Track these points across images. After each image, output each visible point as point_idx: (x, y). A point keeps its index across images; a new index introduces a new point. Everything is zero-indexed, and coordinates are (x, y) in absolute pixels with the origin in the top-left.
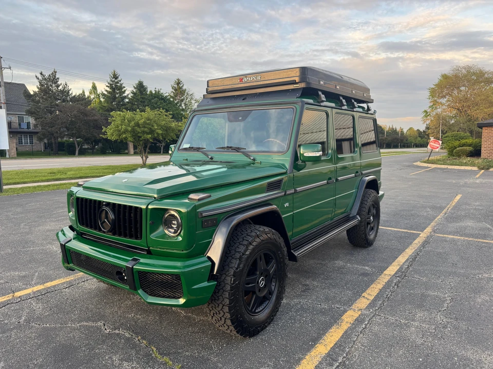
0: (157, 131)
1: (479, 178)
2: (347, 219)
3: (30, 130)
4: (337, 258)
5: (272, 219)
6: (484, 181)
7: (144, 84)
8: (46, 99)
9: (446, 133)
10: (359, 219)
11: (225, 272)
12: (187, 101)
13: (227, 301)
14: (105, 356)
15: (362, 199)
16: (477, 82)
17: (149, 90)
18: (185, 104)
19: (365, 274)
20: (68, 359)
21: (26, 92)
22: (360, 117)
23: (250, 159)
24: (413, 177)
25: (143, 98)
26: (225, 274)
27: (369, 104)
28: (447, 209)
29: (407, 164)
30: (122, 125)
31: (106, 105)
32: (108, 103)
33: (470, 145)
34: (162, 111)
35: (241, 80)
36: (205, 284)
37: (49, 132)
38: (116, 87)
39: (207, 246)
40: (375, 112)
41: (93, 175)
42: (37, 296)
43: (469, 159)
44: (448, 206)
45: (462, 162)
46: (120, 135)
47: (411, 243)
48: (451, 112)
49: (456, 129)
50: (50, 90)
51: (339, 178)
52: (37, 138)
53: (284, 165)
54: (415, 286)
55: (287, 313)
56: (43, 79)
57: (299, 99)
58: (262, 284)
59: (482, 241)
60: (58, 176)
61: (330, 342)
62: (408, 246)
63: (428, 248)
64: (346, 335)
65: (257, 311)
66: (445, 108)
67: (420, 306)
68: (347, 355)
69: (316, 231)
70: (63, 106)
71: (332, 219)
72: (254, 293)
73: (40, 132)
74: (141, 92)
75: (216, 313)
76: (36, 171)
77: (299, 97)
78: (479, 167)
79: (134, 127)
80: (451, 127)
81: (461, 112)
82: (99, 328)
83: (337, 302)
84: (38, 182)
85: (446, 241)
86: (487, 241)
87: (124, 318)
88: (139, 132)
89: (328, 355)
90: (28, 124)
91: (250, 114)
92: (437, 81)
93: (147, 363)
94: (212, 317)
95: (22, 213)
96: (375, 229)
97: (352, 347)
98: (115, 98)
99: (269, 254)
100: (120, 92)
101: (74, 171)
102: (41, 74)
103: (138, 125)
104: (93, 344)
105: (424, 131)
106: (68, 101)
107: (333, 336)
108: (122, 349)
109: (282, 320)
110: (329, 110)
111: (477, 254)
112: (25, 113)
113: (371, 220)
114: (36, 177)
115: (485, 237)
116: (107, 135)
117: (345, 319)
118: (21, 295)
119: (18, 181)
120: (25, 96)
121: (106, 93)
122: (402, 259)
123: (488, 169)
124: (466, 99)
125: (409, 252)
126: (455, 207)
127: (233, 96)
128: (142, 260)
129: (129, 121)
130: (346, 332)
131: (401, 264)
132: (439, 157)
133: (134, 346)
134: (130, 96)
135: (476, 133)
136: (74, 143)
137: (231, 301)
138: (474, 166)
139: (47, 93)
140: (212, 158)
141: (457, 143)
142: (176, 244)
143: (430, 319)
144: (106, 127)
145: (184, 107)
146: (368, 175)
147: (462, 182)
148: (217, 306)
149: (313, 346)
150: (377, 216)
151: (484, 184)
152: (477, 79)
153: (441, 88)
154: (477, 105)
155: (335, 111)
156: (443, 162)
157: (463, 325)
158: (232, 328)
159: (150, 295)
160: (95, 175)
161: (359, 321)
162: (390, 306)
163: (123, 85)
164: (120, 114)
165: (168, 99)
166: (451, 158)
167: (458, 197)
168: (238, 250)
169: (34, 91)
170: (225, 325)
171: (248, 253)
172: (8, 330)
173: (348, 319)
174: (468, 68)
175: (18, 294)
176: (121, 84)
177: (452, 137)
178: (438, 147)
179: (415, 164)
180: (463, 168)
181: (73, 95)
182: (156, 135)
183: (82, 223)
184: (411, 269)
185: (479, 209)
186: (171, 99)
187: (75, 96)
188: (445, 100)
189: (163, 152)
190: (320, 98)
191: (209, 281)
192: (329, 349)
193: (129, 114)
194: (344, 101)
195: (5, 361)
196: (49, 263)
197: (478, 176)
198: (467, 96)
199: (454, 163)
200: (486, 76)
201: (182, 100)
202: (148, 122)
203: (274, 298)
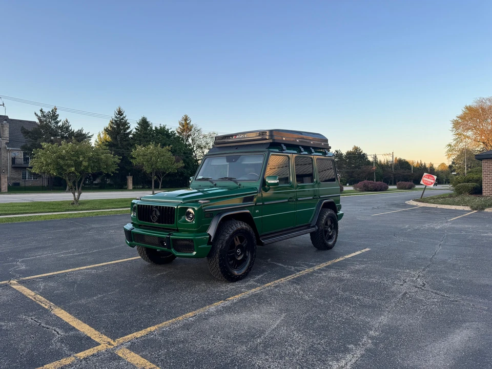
39: (207, 228)
53: (256, 188)
91: (239, 158)
102: (41, 111)
110: (289, 155)
127: (230, 146)
128: (174, 234)
140: (215, 185)
142: (191, 226)
155: (295, 155)
158: (219, 269)
183: (140, 219)
189: (162, 188)
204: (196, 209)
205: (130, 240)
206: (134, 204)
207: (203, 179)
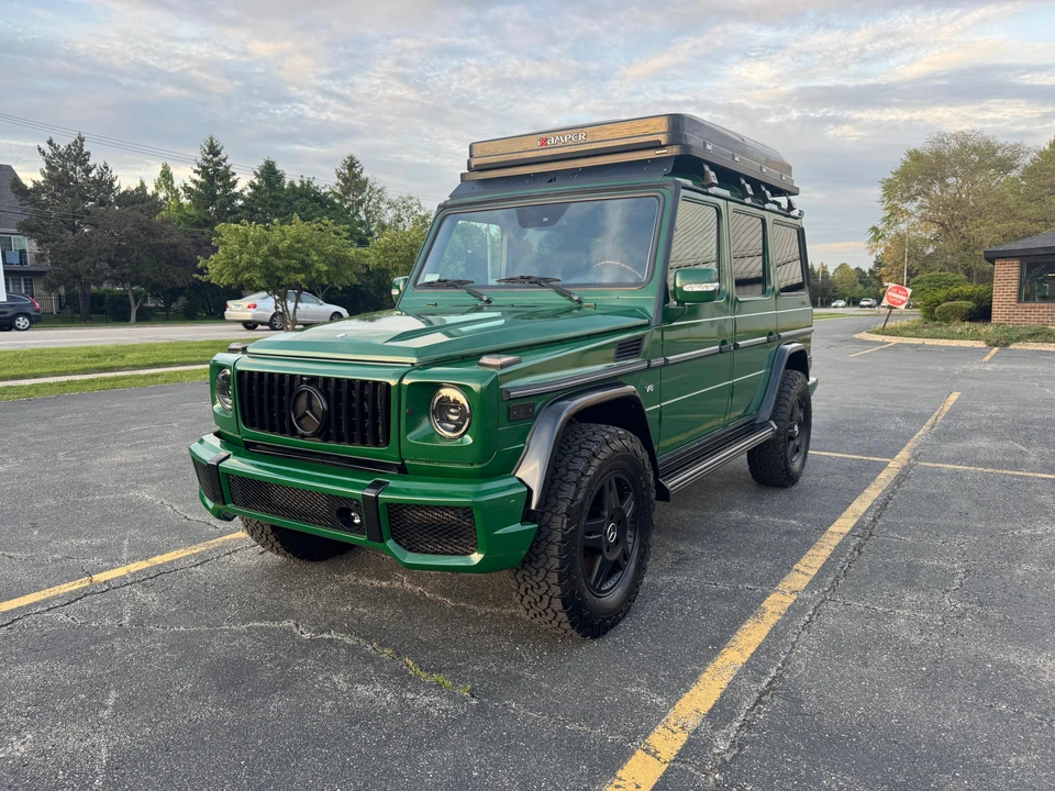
0: (317, 265)
1: (990, 361)
2: (751, 428)
3: (25, 268)
4: (732, 506)
5: (626, 413)
6: (1001, 367)
7: (278, 168)
8: (61, 199)
9: (916, 274)
10: (776, 427)
11: (549, 508)
12: (371, 203)
13: (556, 563)
14: (316, 676)
15: (780, 390)
16: (980, 167)
17: (287, 181)
18: (365, 210)
19: (790, 532)
20: (243, 682)
21: (17, 184)
22: (776, 222)
23: (571, 299)
24: (856, 360)
25: (275, 198)
26: (550, 511)
27: (791, 198)
28: (933, 418)
29: (840, 336)
30: (241, 253)
31: (193, 212)
32: (197, 208)
33: (968, 298)
34: (326, 222)
35: (544, 142)
36: (517, 527)
37: (70, 271)
38: (215, 175)
40: (801, 213)
41: (182, 359)
42: (141, 580)
43: (967, 324)
44: (936, 413)
45: (953, 332)
46: (237, 275)
47: (873, 479)
48: (927, 231)
49: (938, 265)
50: (71, 179)
51: (740, 343)
52: (44, 284)
54: (894, 551)
55: (654, 599)
56: (54, 154)
57: (670, 179)
58: (612, 536)
59: (1011, 473)
60: (107, 363)
61: (749, 645)
62: (869, 484)
63: (907, 486)
64: (776, 634)
65: (603, 589)
66: (915, 223)
67: (909, 583)
68: (783, 665)
69: (698, 447)
70: (102, 215)
71: (725, 426)
72: (600, 551)
73: (49, 271)
74: (270, 185)
75: (532, 588)
76: (57, 352)
77: (669, 175)
78: (987, 341)
79: (267, 256)
80: (926, 263)
81: (947, 230)
82: (288, 631)
83: (747, 580)
84: (65, 373)
85: (941, 474)
86: (1021, 473)
87: (334, 613)
88: (278, 269)
89: (748, 665)
90: (22, 253)
92: (898, 166)
93: (403, 686)
94: (522, 597)
95: (51, 433)
96: (802, 450)
97: (791, 652)
98: (215, 197)
99: (625, 482)
100: (224, 186)
101: (140, 351)
102: (50, 143)
103: (275, 252)
104: (285, 657)
105: (871, 271)
106: (110, 203)
107: (751, 636)
108: (346, 664)
109: (645, 611)
111: (1004, 496)
112: (15, 231)
113: (794, 433)
114: (58, 363)
115: (1016, 466)
116: (207, 274)
117: (769, 607)
118: (107, 579)
119: (21, 372)
120: (16, 193)
121: (193, 186)
122: (860, 506)
123: (1007, 345)
124: (959, 204)
125: (872, 494)
126: (950, 415)
129: (258, 244)
130: (775, 628)
131: (860, 514)
132: (905, 323)
133: (369, 659)
134: (245, 193)
135: (978, 274)
136: (127, 296)
137: (563, 563)
138: (979, 339)
139: (63, 185)
140: (488, 301)
141: (941, 294)
143: (930, 603)
144: (207, 258)
145: (364, 218)
146: (790, 340)
147: (957, 369)
148: (534, 573)
149: (716, 652)
150: (806, 424)
151: (1002, 372)
152: (981, 161)
153: (907, 178)
154: (980, 215)
156: (915, 331)
157: (995, 614)
159: (410, 550)
160: (186, 359)
161: (795, 610)
162: (851, 584)
163: (231, 170)
164: (237, 230)
165: (329, 200)
166: (930, 323)
167: (954, 397)
168: (571, 467)
169: (34, 182)
170: (549, 611)
171: (590, 472)
172: (104, 638)
173: (775, 607)
174: (963, 139)
175: (100, 577)
176: (227, 168)
177: (930, 281)
178: (903, 302)
179: (856, 336)
180: (955, 343)
181: (121, 191)
182: (314, 275)
184: (880, 523)
185: (998, 418)
186: (337, 201)
187: (125, 193)
188: (916, 204)
190: (708, 179)
191: (523, 522)
192: (748, 655)
193: (255, 230)
194: (748, 186)
195: (118, 689)
196: (144, 523)
197: (987, 358)
198: (961, 196)
199: (938, 334)
200: (999, 154)
201: (360, 203)
202: (297, 245)
203: (632, 566)
204: (476, 387)
205: (219, 497)
206: (221, 367)
207: (442, 284)
